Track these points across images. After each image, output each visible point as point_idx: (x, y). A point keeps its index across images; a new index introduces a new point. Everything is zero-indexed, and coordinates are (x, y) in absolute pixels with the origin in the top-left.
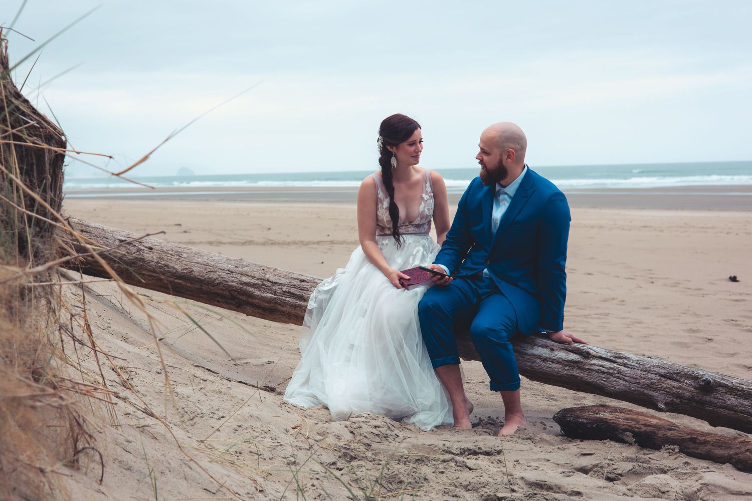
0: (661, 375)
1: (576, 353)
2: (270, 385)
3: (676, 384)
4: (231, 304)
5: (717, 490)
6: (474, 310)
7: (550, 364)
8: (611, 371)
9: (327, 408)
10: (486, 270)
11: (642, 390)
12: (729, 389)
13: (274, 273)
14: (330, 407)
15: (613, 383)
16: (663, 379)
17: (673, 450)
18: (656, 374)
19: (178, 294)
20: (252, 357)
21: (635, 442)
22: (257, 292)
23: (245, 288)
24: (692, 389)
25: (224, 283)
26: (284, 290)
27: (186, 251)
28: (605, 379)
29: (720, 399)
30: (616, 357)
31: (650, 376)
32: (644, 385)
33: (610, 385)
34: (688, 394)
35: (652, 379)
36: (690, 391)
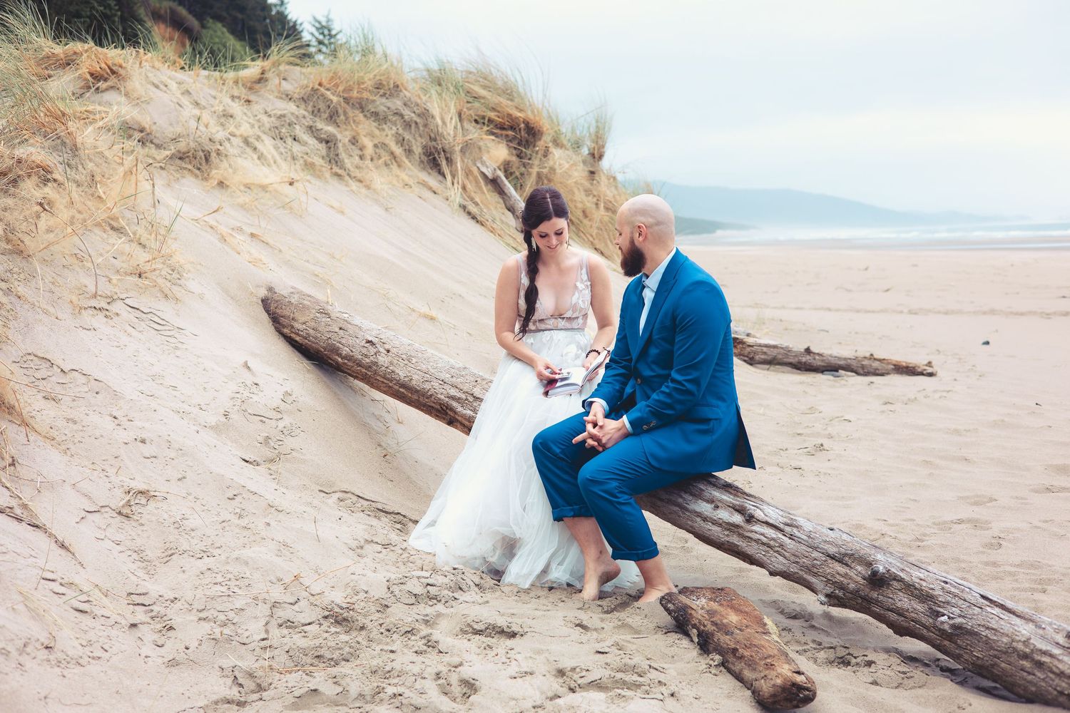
0: (829, 555)
1: (742, 515)
3: (844, 570)
7: (709, 526)
8: (772, 543)
11: (800, 572)
12: (905, 584)
16: (830, 561)
18: (824, 553)
24: (859, 579)
27: (418, 355)
28: (764, 553)
29: (889, 598)
30: (788, 525)
31: (815, 554)
32: (803, 566)
33: (769, 561)
34: (852, 586)
35: (815, 559)
36: (856, 582)
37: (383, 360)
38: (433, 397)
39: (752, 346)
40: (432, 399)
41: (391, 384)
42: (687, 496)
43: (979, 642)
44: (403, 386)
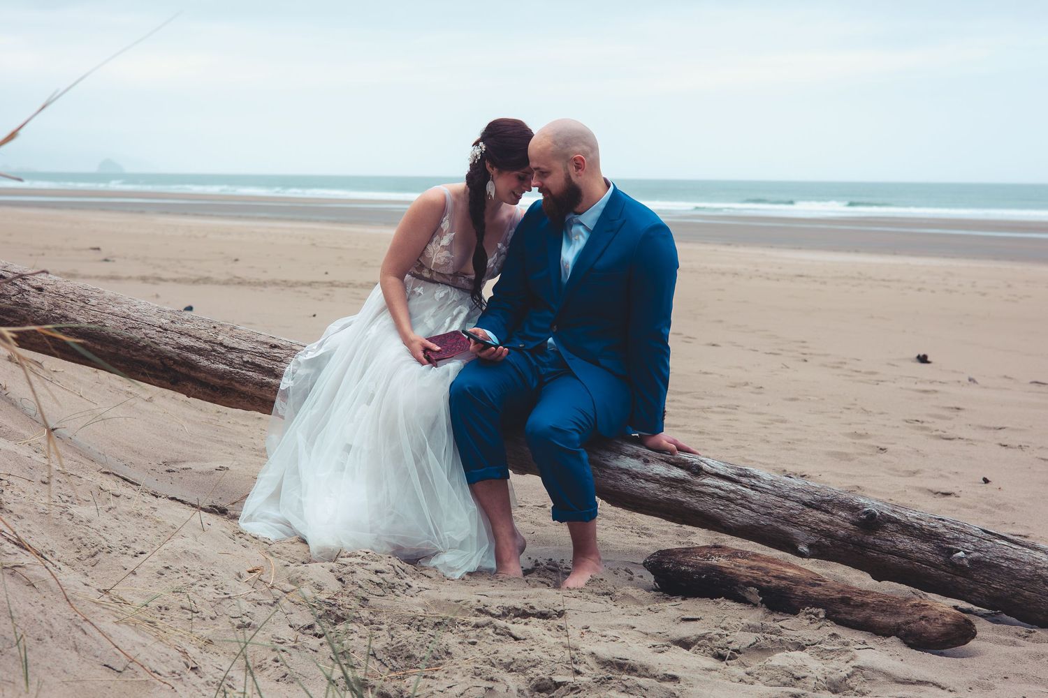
0: (805, 504)
1: (682, 468)
2: (220, 504)
3: (826, 517)
4: (163, 378)
5: (875, 676)
6: (533, 399)
7: (643, 483)
8: (732, 495)
9: (304, 542)
10: (550, 340)
11: (775, 524)
12: (901, 526)
13: (231, 333)
14: (309, 540)
15: (734, 514)
16: (807, 510)
17: (816, 615)
18: (797, 502)
19: (81, 361)
20: (194, 459)
21: (762, 602)
22: (204, 362)
23: (186, 354)
24: (848, 525)
25: (154, 345)
26: (245, 359)
27: (96, 294)
28: (722, 508)
29: (888, 540)
30: (741, 475)
32: (778, 517)
33: (729, 516)
34: (842, 532)
35: (791, 509)
38: (147, 349)
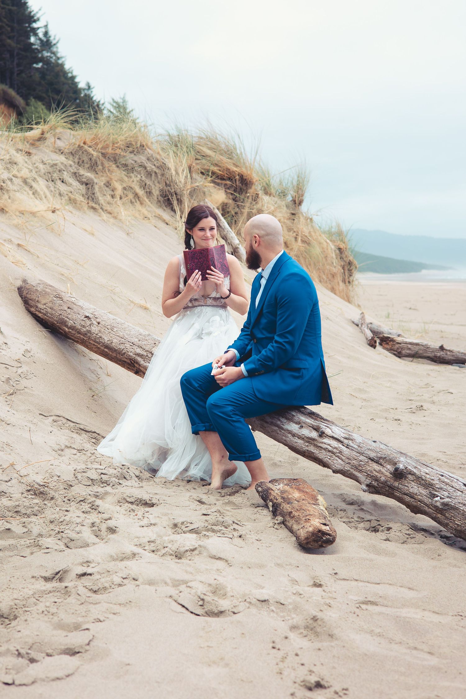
0: (371, 459)
1: (317, 432)
3: (379, 468)
7: (296, 440)
8: (335, 450)
11: (351, 470)
12: (416, 477)
16: (370, 462)
18: (367, 457)
24: (388, 474)
28: (329, 457)
29: (406, 486)
30: (345, 438)
31: (362, 458)
32: (353, 466)
33: (332, 463)
34: (383, 479)
35: (361, 461)
36: (386, 476)
37: (95, 329)
38: (126, 354)
39: (400, 343)
40: (125, 356)
41: (99, 346)
42: (284, 420)
43: (459, 514)
44: (107, 347)
